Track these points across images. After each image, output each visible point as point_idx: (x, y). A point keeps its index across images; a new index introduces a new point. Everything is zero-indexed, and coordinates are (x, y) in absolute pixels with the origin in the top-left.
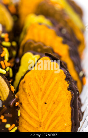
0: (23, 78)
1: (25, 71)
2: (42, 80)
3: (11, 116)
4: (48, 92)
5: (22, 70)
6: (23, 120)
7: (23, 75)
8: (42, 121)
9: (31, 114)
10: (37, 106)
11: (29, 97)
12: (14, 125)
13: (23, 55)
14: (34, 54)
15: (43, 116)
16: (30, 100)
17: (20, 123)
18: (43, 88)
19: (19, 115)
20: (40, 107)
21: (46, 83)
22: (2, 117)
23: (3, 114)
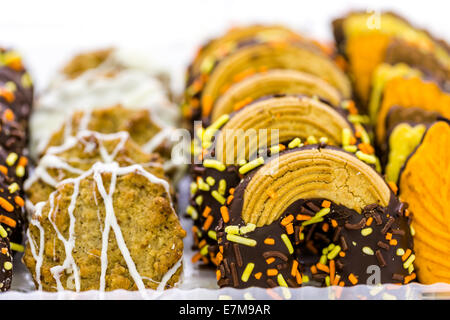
3: (403, 233)
6: (421, 244)
11: (422, 199)
12: (409, 251)
14: (413, 125)
22: (389, 236)
23: (389, 230)
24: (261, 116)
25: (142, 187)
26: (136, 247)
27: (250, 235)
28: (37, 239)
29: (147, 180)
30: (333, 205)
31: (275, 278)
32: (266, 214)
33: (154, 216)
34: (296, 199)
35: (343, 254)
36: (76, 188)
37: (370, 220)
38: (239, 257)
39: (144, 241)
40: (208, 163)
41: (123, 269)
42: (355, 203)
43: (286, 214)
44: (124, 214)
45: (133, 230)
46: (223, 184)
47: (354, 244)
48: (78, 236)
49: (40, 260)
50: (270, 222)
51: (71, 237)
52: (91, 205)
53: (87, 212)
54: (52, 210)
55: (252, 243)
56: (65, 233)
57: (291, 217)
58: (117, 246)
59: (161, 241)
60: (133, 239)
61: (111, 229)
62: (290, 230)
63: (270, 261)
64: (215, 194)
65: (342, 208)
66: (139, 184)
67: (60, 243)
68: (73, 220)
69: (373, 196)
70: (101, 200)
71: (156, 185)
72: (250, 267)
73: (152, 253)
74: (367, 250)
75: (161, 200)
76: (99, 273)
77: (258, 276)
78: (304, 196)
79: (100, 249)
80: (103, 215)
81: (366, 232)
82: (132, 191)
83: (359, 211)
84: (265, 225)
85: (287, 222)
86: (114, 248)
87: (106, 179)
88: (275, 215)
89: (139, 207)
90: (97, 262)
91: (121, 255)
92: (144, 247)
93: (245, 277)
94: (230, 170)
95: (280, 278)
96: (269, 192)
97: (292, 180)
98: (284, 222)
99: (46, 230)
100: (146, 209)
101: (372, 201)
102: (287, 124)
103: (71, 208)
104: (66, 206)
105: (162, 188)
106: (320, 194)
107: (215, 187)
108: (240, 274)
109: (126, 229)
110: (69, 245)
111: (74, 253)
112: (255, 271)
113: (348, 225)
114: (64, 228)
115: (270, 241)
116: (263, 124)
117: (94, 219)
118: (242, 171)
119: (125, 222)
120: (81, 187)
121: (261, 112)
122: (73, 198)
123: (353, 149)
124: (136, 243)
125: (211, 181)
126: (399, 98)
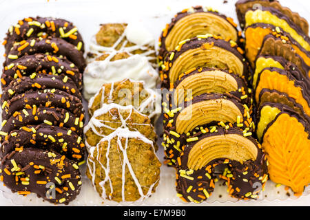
0: (265, 131)
1: (266, 123)
2: (284, 135)
4: (290, 144)
5: (263, 122)
7: (265, 128)
8: (289, 166)
9: (278, 161)
10: (282, 155)
12: (265, 175)
13: (262, 107)
14: (272, 106)
15: (288, 162)
18: (286, 141)
19: (268, 164)
20: (285, 156)
21: (288, 136)
22: (255, 174)
24: (197, 112)
25: (140, 145)
26: (138, 173)
27: (191, 176)
28: (92, 166)
29: (143, 142)
30: (230, 160)
31: (202, 191)
32: (198, 165)
33: (146, 161)
34: (213, 159)
35: (233, 179)
36: (109, 144)
37: (247, 168)
38: (185, 183)
39: (142, 170)
40: (171, 132)
41: (132, 183)
42: (241, 158)
43: (208, 165)
44: (132, 158)
45: (136, 165)
46: (178, 143)
47: (239, 176)
48: (111, 167)
49: (94, 176)
50: (200, 168)
51: (108, 167)
52: (116, 153)
53: (114, 156)
54: (98, 154)
55: (192, 179)
56: (105, 166)
57: (210, 166)
58: (129, 172)
59: (150, 170)
60: (137, 169)
61: (126, 164)
62: (210, 172)
63: (199, 185)
65: (234, 161)
66: (139, 143)
67: (103, 169)
68: (108, 160)
69: (249, 156)
70: (121, 152)
71: (147, 144)
72: (191, 187)
73: (145, 176)
74: (245, 180)
75: (149, 152)
76: (122, 184)
77: (194, 191)
78: (217, 157)
79: (121, 173)
80: (122, 158)
81: (245, 173)
82: (136, 147)
83: (242, 163)
84: (198, 170)
85: (208, 169)
86: (128, 173)
87: (123, 141)
88: (202, 166)
89: (139, 155)
90: (121, 180)
91: (131, 176)
92: (141, 173)
93: (188, 191)
94: (182, 137)
95: (205, 191)
96: (200, 157)
98: (206, 169)
99: (96, 163)
100: (143, 156)
101: (248, 158)
102: (210, 116)
103: (107, 155)
104: (105, 153)
105: (150, 145)
106: (225, 156)
107: (175, 143)
108: (186, 189)
109: (133, 165)
110: (107, 171)
111: (109, 174)
112: (193, 189)
113: (237, 169)
114: (104, 163)
115: (200, 177)
116: (198, 116)
117: (119, 160)
118: (188, 140)
119: (133, 161)
120: (111, 144)
121: (198, 110)
122: (108, 149)
123: (242, 125)
124: (138, 171)
125: (173, 141)
126: (267, 83)
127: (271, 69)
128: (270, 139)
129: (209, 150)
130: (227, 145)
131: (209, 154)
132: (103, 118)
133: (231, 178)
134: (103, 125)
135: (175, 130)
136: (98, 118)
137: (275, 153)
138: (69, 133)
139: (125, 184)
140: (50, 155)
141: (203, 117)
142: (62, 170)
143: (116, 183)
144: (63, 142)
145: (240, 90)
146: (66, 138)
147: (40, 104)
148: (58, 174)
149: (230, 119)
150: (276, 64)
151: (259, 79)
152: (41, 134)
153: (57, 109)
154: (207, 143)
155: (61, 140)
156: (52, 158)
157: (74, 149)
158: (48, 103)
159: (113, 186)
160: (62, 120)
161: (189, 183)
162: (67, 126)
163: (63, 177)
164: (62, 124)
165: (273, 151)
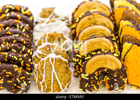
1: (126, 51)
2: (135, 56)
3: (124, 75)
7: (125, 54)
8: (138, 74)
10: (134, 68)
12: (126, 78)
13: (123, 44)
14: (129, 43)
15: (137, 71)
16: (131, 65)
17: (127, 76)
18: (136, 60)
19: (127, 73)
20: (136, 68)
21: (137, 57)
22: (121, 77)
23: (121, 75)
24: (90, 44)
25: (61, 62)
26: (60, 77)
27: (87, 77)
28: (36, 74)
29: (62, 60)
30: (107, 69)
31: (93, 86)
32: (91, 71)
33: (64, 70)
34: (98, 68)
35: (109, 80)
36: (45, 61)
37: (116, 73)
38: (84, 81)
39: (62, 76)
40: (77, 55)
41: (57, 82)
42: (113, 68)
43: (96, 71)
44: (57, 69)
45: (59, 73)
46: (81, 61)
47: (112, 78)
48: (46, 74)
49: (37, 79)
50: (92, 73)
51: (44, 74)
52: (49, 66)
53: (48, 68)
54: (39, 67)
55: (88, 79)
56: (43, 73)
57: (97, 72)
58: (55, 77)
59: (66, 76)
60: (59, 75)
61: (54, 73)
62: (97, 75)
63: (92, 83)
64: (79, 63)
65: (110, 69)
66: (60, 61)
67: (41, 75)
68: (44, 70)
69: (117, 67)
70: (51, 65)
71: (64, 61)
72: (87, 84)
73: (64, 79)
74: (115, 80)
75: (66, 65)
76: (51, 83)
77: (89, 86)
78: (101, 67)
79: (51, 77)
80: (52, 69)
81: (115, 76)
82: (59, 63)
83: (114, 71)
84: (91, 74)
85: (96, 73)
86: (54, 77)
87: (52, 60)
88: (93, 72)
89: (60, 67)
90: (51, 81)
91: (56, 79)
92: (62, 77)
93: (86, 86)
94: (83, 57)
95: (94, 86)
96: (92, 66)
97: (98, 63)
98: (95, 73)
99: (38, 72)
100: (62, 68)
101: (117, 68)
102: (97, 46)
103: (44, 67)
104: (43, 66)
105: (66, 62)
106: (105, 66)
107: (79, 61)
109: (57, 73)
110: (44, 76)
111: (45, 78)
112: (88, 85)
113: (111, 74)
114: (42, 72)
115: (92, 78)
116: (91, 46)
117: (50, 70)
118: (86, 59)
119: (57, 71)
120: (46, 61)
121: (91, 43)
122: (44, 64)
123: (113, 51)
124: (60, 76)
125: (78, 60)
126: (126, 32)
127: (128, 25)
128: (128, 59)
129: (96, 63)
130: (106, 60)
131: (97, 65)
132: (42, 49)
133: (108, 80)
134: (42, 53)
135: (79, 54)
136: (40, 49)
137: (131, 67)
138: (25, 56)
139: (53, 83)
140: (14, 66)
141: (94, 47)
142: (20, 74)
143: (48, 83)
144: (22, 60)
145: (112, 35)
146: (23, 58)
147: (11, 41)
148: (18, 77)
149: (107, 48)
150: (130, 23)
151: (121, 31)
152: (10, 56)
153: (19, 44)
154: (95, 59)
155: (20, 59)
156: (16, 68)
157: (27, 64)
158: (14, 41)
159: (47, 84)
160: (21, 49)
161: (86, 81)
162: (24, 53)
163: (21, 78)
164: (21, 52)
165: (130, 66)
